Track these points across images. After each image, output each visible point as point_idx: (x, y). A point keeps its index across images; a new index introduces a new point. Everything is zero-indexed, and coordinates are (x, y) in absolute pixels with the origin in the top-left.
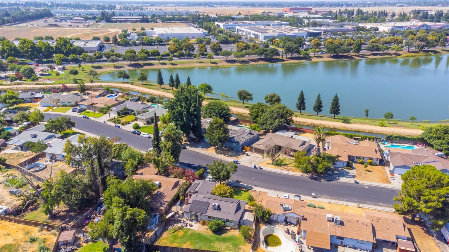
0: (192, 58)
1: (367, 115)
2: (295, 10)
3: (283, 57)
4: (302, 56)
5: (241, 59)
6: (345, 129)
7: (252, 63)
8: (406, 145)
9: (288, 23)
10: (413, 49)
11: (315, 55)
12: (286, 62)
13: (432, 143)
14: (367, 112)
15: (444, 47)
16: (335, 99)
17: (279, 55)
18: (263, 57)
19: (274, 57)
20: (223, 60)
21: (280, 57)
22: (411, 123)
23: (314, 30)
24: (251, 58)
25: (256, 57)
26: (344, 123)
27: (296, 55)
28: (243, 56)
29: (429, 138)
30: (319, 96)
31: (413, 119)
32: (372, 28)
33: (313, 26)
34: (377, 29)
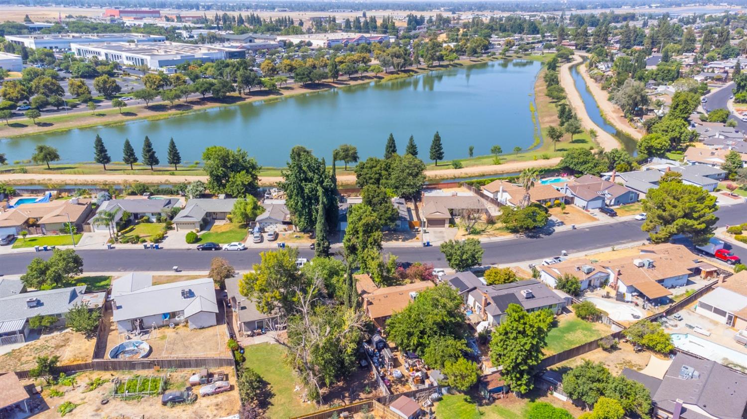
0: (68, 109)
1: (471, 154)
2: (138, 15)
3: (240, 93)
4: (267, 89)
5: (176, 102)
6: (467, 176)
7: (196, 107)
8: (553, 179)
9: (163, 37)
10: (392, 69)
11: (282, 86)
12: (248, 101)
13: (580, 170)
14: (471, 150)
15: (419, 65)
16: (436, 139)
17: (234, 90)
18: (209, 95)
19: (228, 94)
20: (142, 107)
21: (236, 94)
22: (516, 156)
23: (232, 47)
24: (189, 99)
25: (197, 96)
26: (456, 168)
27: (257, 89)
28: (178, 97)
29: (575, 165)
30: (411, 139)
31: (519, 150)
32: (301, 42)
33: (212, 40)
34: (310, 44)
